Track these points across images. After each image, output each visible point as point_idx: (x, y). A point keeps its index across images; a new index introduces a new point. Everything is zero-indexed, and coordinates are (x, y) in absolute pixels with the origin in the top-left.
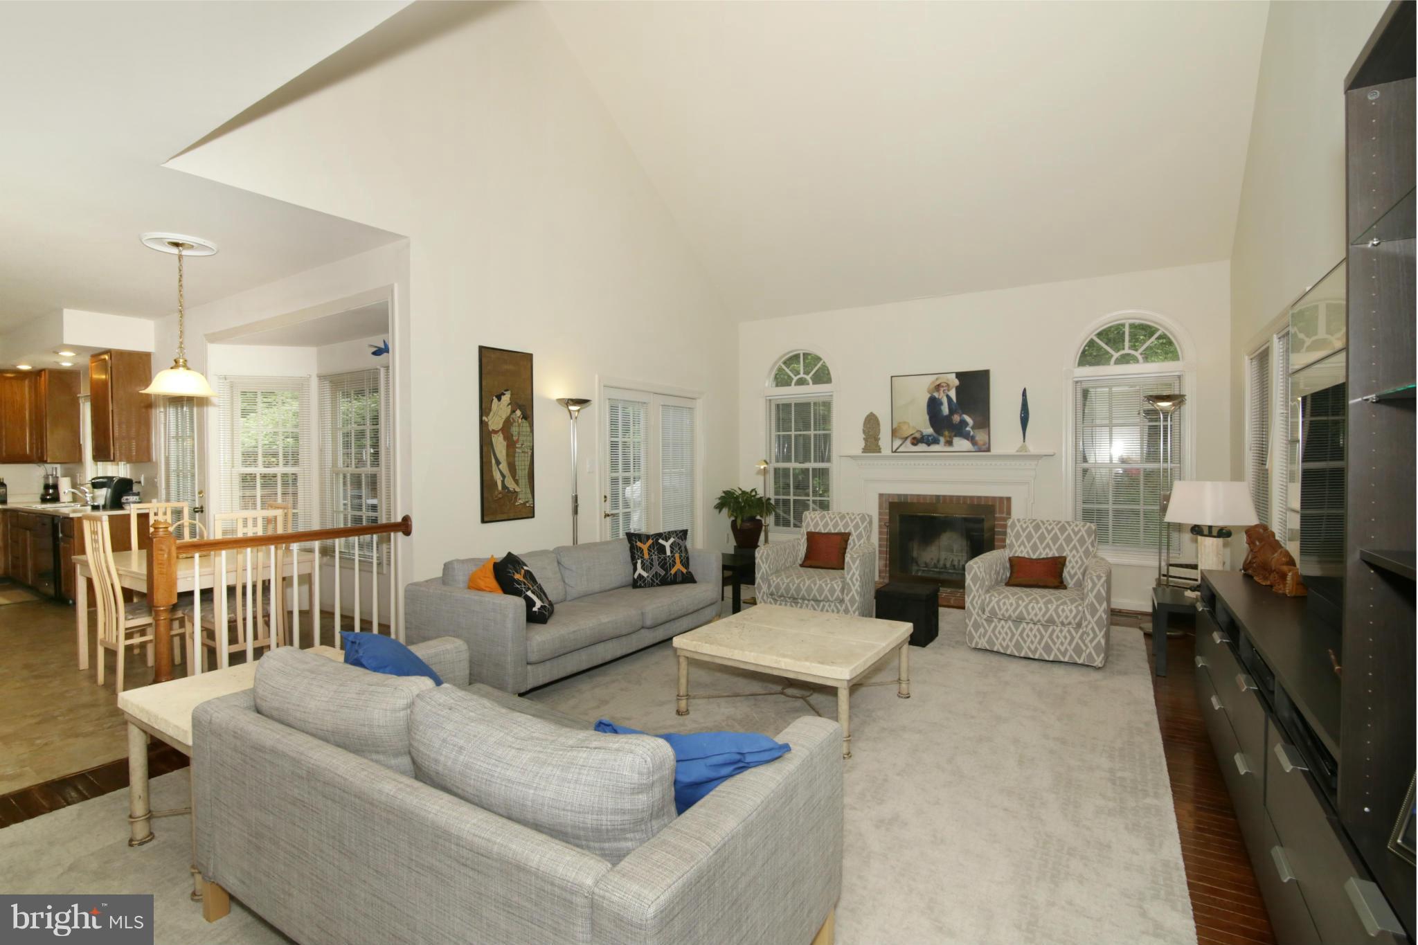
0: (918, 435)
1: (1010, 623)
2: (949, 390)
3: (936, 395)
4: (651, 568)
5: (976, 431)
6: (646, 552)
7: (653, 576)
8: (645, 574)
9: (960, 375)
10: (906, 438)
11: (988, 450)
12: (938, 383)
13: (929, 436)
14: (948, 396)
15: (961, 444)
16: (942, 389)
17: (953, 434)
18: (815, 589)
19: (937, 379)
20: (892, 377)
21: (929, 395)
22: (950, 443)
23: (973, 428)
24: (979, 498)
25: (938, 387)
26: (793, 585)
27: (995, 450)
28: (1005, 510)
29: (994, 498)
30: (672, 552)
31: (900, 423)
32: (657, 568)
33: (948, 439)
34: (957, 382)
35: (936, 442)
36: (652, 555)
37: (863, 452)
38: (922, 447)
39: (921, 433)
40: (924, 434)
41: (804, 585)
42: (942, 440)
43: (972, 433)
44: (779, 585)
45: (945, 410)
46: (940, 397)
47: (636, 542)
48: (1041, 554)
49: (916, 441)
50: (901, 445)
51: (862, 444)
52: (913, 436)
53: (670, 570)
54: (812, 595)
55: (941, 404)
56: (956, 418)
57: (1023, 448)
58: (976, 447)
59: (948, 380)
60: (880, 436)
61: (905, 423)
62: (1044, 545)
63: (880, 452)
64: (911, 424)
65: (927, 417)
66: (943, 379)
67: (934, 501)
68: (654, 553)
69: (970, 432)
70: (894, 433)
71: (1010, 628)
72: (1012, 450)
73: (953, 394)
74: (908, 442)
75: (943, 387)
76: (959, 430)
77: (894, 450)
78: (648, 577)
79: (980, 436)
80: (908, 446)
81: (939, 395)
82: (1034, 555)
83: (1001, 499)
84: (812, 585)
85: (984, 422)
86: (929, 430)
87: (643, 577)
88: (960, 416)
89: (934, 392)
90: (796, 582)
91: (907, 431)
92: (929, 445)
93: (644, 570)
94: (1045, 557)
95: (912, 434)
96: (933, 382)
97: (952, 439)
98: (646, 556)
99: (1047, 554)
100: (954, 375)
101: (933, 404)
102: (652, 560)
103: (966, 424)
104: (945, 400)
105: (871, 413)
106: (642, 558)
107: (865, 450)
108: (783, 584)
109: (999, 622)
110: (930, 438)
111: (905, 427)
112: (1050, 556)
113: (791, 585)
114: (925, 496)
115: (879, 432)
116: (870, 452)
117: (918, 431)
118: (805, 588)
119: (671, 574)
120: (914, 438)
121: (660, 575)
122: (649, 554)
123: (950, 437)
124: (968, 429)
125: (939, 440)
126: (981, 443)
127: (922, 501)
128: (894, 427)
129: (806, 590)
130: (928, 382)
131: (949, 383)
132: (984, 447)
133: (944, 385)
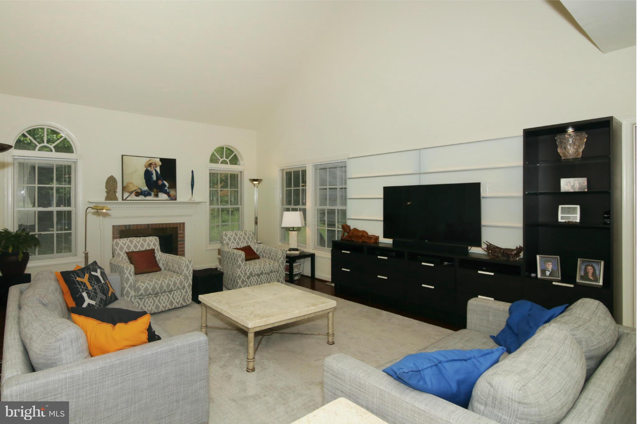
0: (139, 191)
1: (256, 277)
2: (156, 167)
3: (149, 169)
4: (96, 296)
5: (170, 189)
6: (88, 284)
7: (99, 302)
8: (93, 303)
9: (161, 160)
10: (132, 192)
11: (176, 199)
12: (150, 162)
13: (145, 191)
14: (155, 170)
15: (163, 196)
16: (152, 166)
17: (159, 191)
18: (171, 284)
19: (150, 160)
20: (122, 156)
21: (145, 169)
22: (157, 196)
23: (168, 188)
24: (170, 224)
25: (150, 165)
26: (158, 285)
27: (179, 199)
28: (182, 229)
29: (177, 224)
30: (104, 280)
31: (128, 183)
32: (100, 295)
33: (156, 193)
34: (160, 163)
35: (149, 194)
36: (93, 286)
37: (106, 200)
38: (141, 197)
39: (141, 189)
40: (143, 190)
41: (165, 284)
42: (153, 193)
43: (168, 191)
44: (148, 287)
45: (154, 178)
46: (151, 170)
47: (76, 278)
48: (241, 246)
49: (138, 194)
50: (129, 196)
51: (105, 194)
52: (136, 191)
53: (108, 294)
54: (170, 288)
55: (152, 174)
56: (160, 182)
57: (191, 199)
58: (170, 198)
59: (155, 161)
60: (117, 190)
61: (131, 183)
62: (231, 242)
63: (118, 200)
64: (135, 184)
65: (144, 181)
66: (153, 161)
67: (146, 228)
68: (94, 284)
69: (167, 190)
70: (124, 189)
71: (256, 279)
72: (186, 199)
73: (158, 169)
74: (133, 194)
75: (153, 165)
76: (162, 189)
77: (124, 198)
78: (96, 304)
79: (172, 193)
80: (133, 197)
81: (151, 169)
82: (238, 246)
83: (180, 224)
84: (170, 282)
85: (173, 185)
86: (146, 188)
87: (93, 305)
88: (162, 181)
89: (148, 167)
90: (159, 283)
91: (132, 188)
92: (145, 196)
93: (91, 299)
94: (243, 247)
95: (135, 190)
96: (148, 162)
97: (158, 193)
98: (90, 288)
99: (243, 246)
100: (159, 160)
101: (148, 174)
102: (95, 289)
103: (165, 186)
104: (154, 172)
105: (112, 176)
106: (86, 290)
107: (107, 198)
108: (150, 286)
109: (252, 277)
110: (146, 193)
111: (131, 186)
112: (244, 246)
113: (156, 285)
114: (141, 225)
115: (117, 188)
116: (112, 200)
117: (139, 188)
118: (166, 284)
119: (109, 297)
120: (137, 192)
121: (103, 299)
122: (91, 285)
123: (158, 192)
124: (166, 188)
125: (151, 194)
126: (172, 196)
127: (139, 228)
128: (124, 185)
129: (166, 286)
130: (144, 161)
131: (156, 163)
132: (174, 198)
133: (154, 164)
